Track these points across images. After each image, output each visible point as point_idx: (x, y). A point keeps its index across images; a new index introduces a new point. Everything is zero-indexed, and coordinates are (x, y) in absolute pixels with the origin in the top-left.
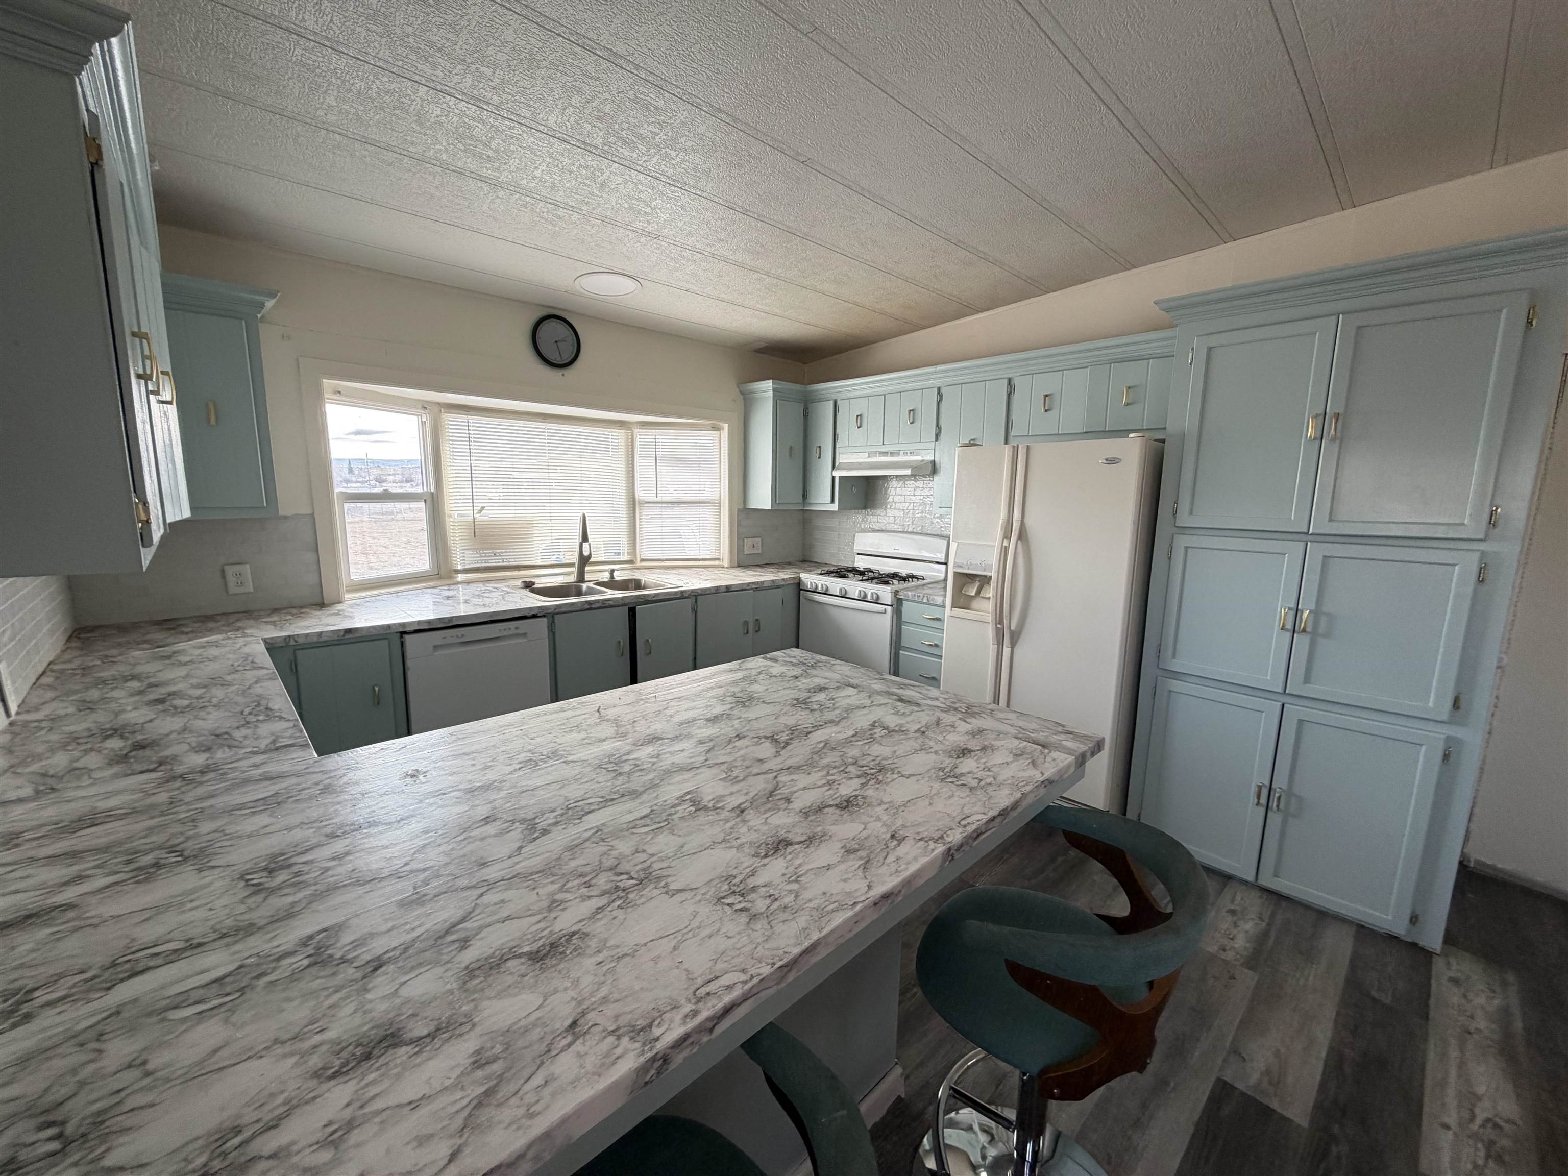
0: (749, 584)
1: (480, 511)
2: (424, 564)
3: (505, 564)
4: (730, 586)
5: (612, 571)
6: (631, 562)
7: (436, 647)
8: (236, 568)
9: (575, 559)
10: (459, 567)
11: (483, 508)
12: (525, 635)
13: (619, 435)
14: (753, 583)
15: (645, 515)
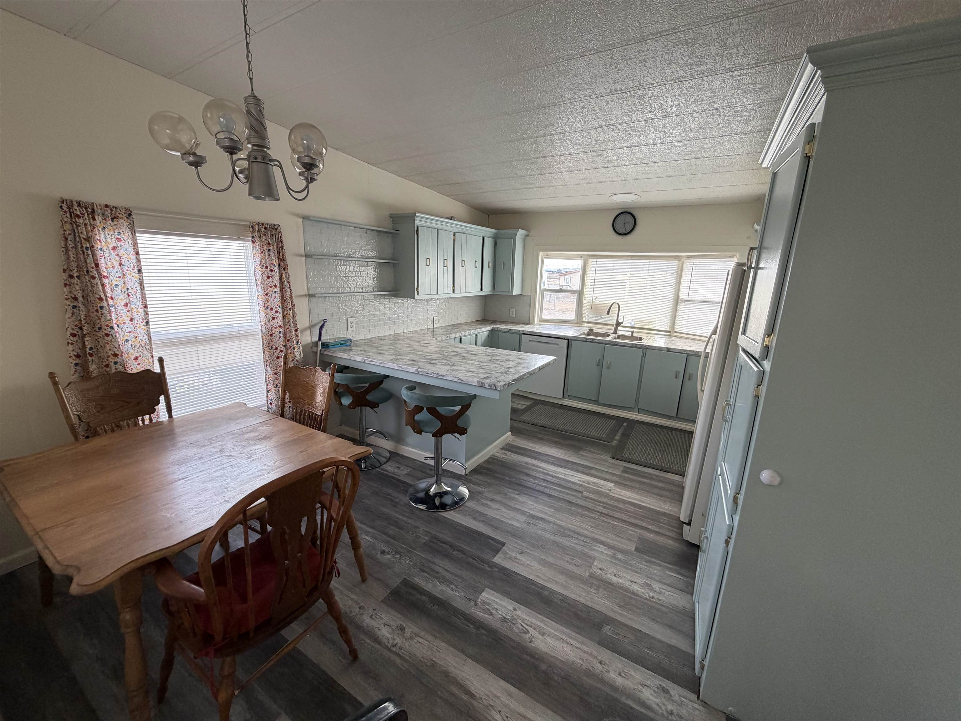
0: (685, 350)
1: (596, 299)
2: (573, 317)
3: (605, 322)
4: (670, 348)
5: (633, 332)
6: (669, 332)
7: (530, 341)
8: (513, 309)
9: (614, 323)
10: (586, 321)
11: (597, 297)
12: (558, 344)
13: (676, 262)
14: (690, 351)
15: (682, 307)
